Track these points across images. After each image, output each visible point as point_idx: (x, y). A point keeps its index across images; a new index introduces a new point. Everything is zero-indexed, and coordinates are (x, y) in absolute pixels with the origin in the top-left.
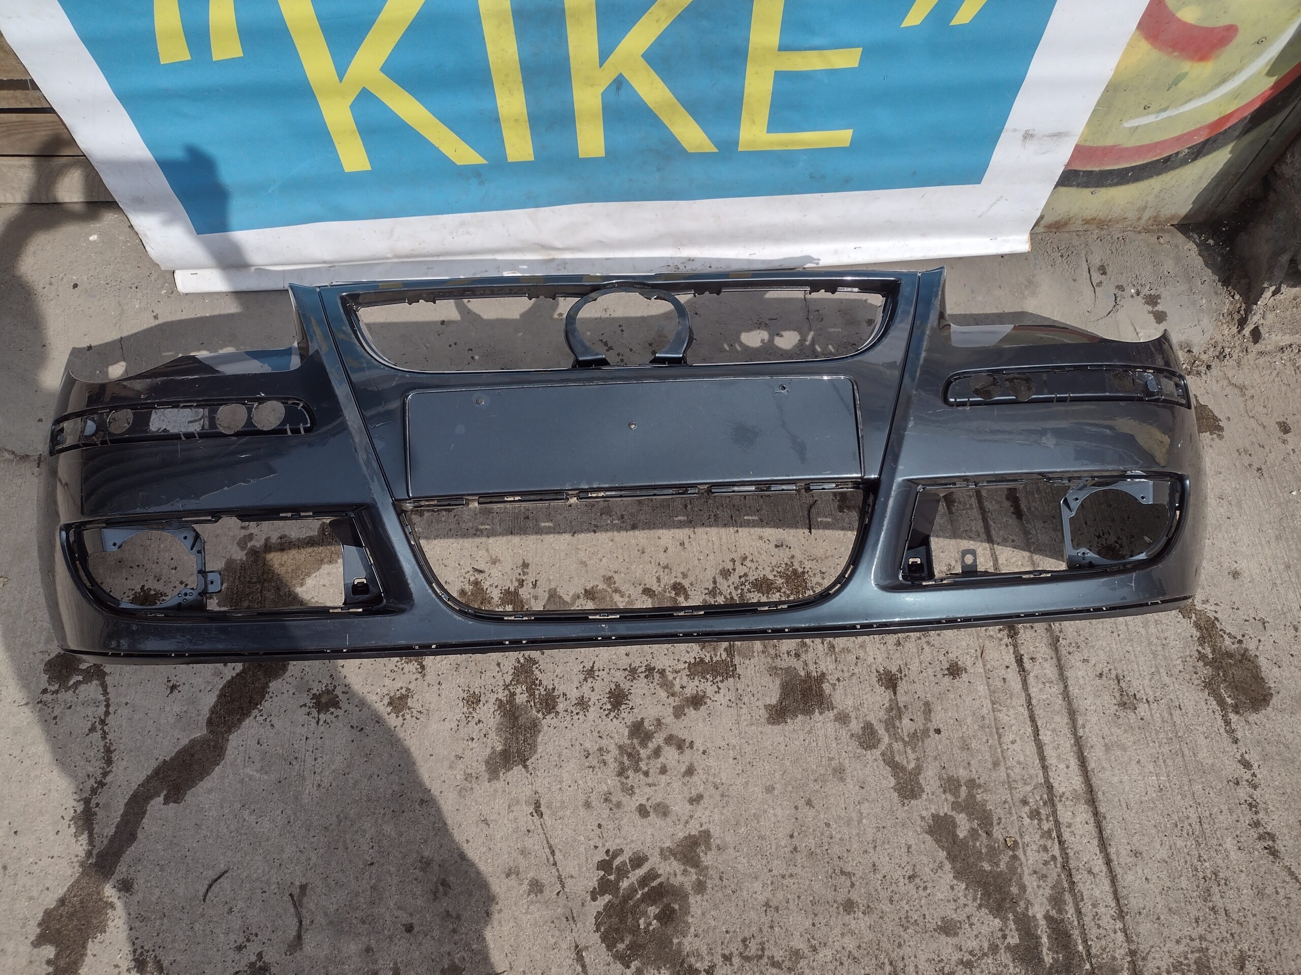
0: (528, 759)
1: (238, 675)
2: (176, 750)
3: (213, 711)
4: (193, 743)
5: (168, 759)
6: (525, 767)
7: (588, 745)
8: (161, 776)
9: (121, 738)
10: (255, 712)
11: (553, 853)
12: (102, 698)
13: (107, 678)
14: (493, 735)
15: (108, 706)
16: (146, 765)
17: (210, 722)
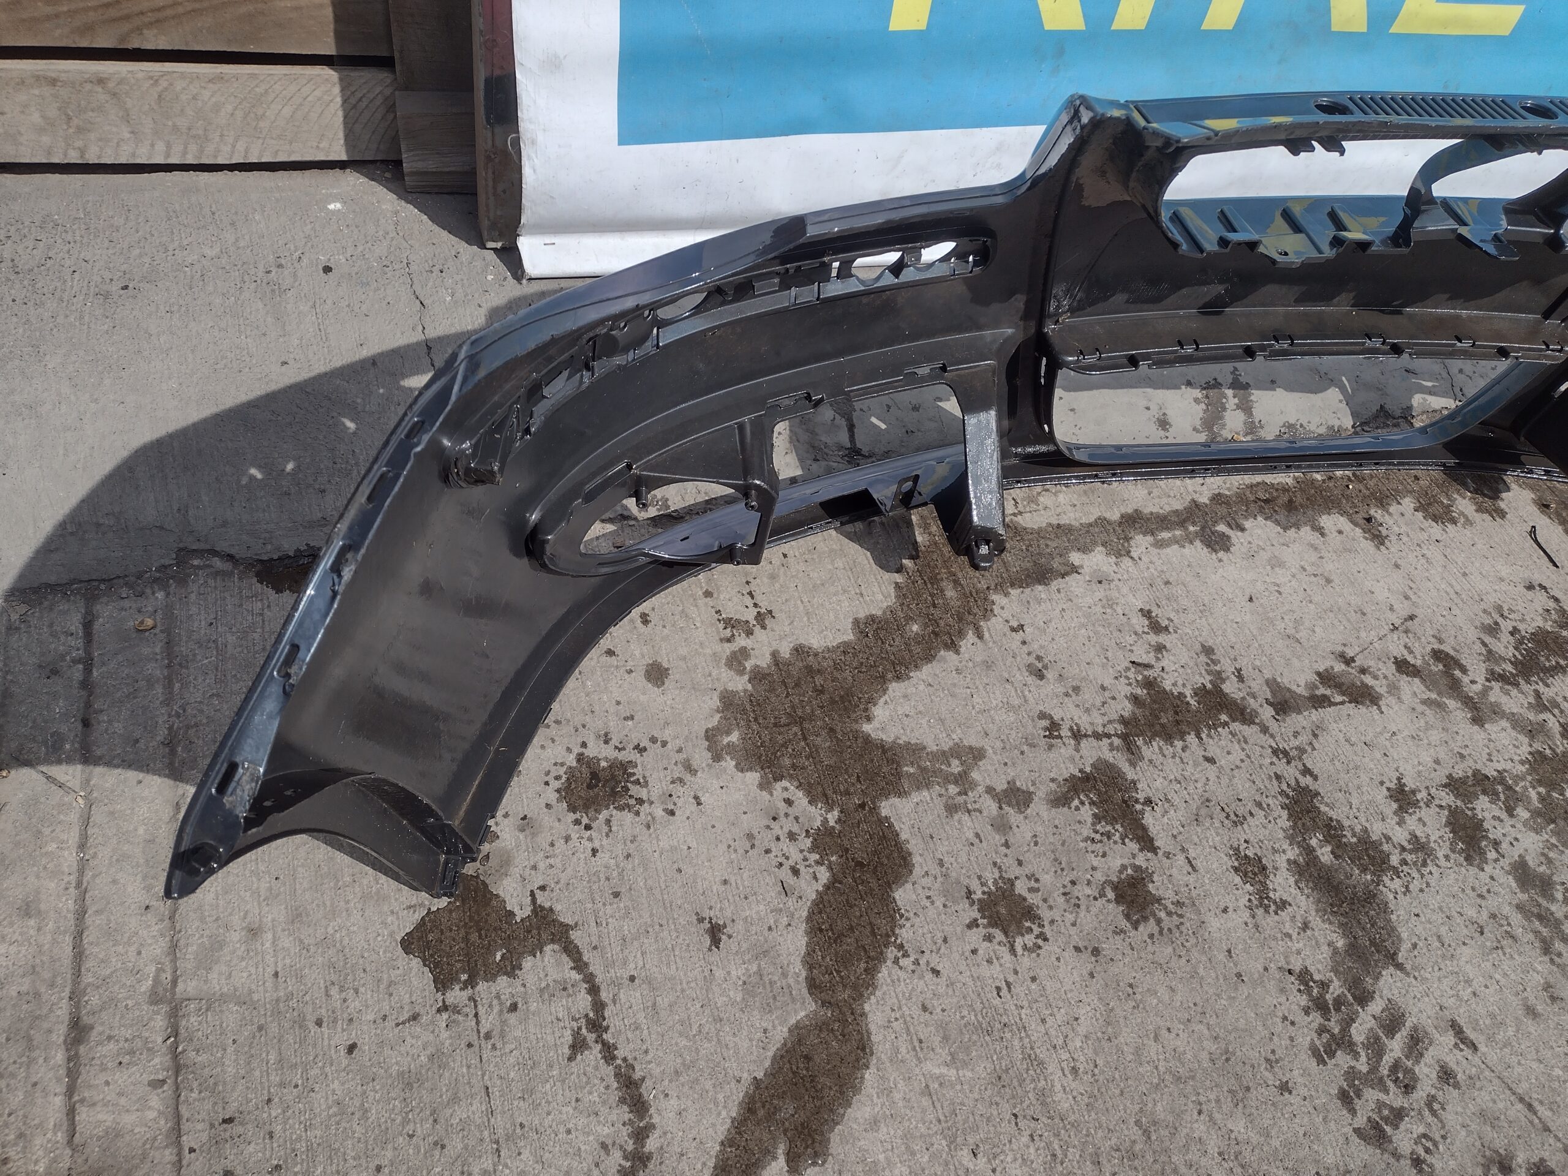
0: (1395, 954)
1: (827, 887)
2: (770, 1054)
3: (809, 963)
4: (799, 1033)
5: (760, 1075)
6: (1399, 967)
7: (1471, 913)
8: (761, 1113)
9: (646, 1052)
10: (891, 952)
11: (1530, 1107)
12: (575, 976)
13: (574, 935)
14: (1316, 921)
15: (594, 990)
16: (720, 1097)
17: (813, 986)
